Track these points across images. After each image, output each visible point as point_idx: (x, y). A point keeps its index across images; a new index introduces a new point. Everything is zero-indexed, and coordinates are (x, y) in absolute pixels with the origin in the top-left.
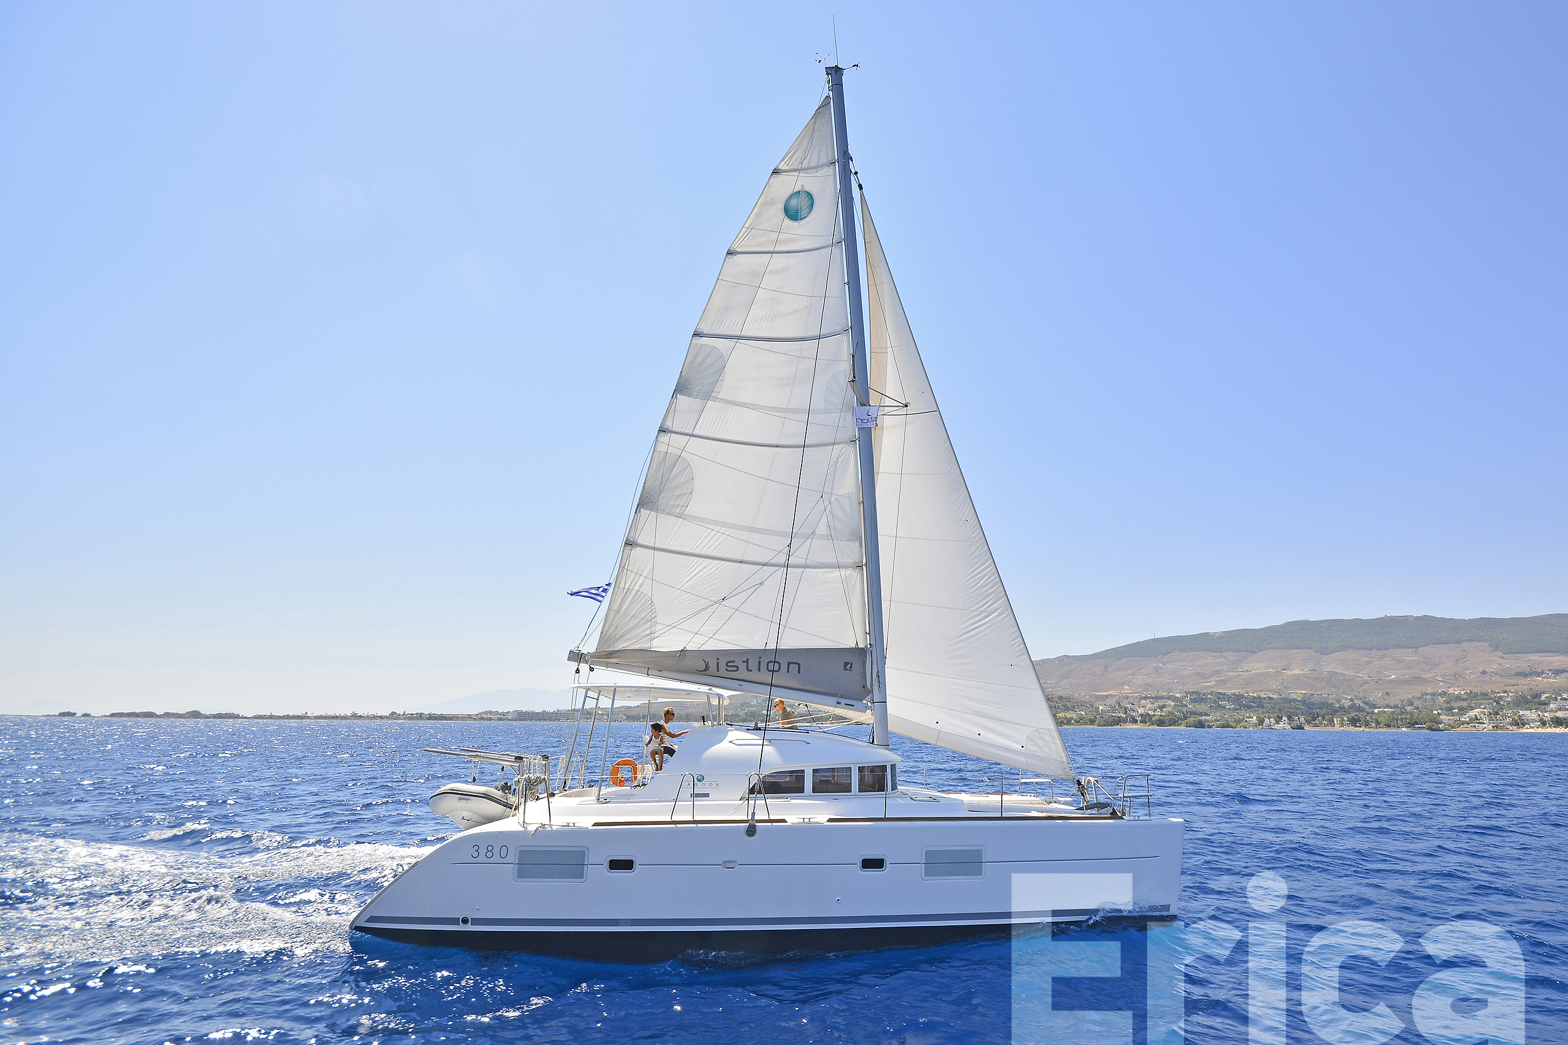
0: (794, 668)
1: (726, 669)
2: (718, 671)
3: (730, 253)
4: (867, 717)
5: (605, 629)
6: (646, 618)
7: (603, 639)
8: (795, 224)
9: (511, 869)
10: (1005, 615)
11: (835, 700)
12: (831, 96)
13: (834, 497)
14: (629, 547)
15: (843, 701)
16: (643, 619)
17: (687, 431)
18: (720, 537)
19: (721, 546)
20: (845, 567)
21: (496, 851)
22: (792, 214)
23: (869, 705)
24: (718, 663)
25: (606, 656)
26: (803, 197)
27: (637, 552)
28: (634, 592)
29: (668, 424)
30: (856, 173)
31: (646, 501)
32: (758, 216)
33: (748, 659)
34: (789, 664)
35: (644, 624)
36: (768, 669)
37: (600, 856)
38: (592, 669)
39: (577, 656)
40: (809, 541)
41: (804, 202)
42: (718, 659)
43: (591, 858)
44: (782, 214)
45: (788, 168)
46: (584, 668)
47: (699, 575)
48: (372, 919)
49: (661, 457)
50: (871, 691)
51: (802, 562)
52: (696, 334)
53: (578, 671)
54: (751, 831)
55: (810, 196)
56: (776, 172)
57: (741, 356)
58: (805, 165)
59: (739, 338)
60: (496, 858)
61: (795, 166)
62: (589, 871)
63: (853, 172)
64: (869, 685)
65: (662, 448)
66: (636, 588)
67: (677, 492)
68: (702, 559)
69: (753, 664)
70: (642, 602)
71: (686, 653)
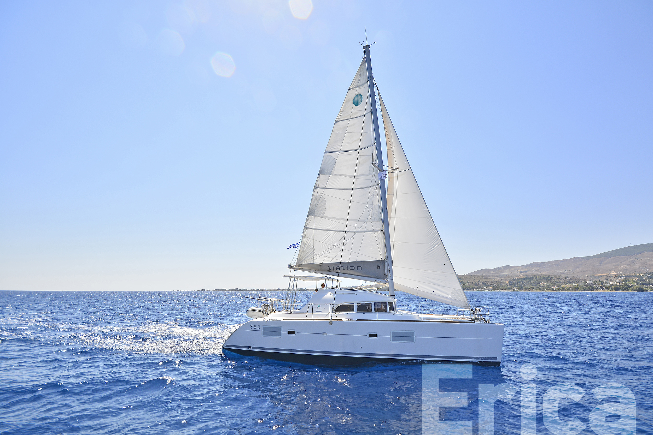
0: (359, 268)
1: (336, 270)
2: (334, 270)
3: (336, 122)
4: (387, 285)
5: (299, 257)
6: (312, 253)
7: (298, 261)
8: (357, 107)
9: (261, 332)
10: (441, 245)
11: (374, 279)
12: (366, 57)
13: (373, 206)
14: (305, 229)
15: (377, 280)
16: (311, 253)
17: (323, 187)
18: (336, 223)
19: (336, 226)
20: (377, 231)
21: (257, 327)
22: (356, 103)
23: (387, 281)
24: (333, 267)
25: (299, 266)
26: (359, 96)
27: (308, 230)
28: (308, 244)
29: (317, 186)
30: (376, 84)
31: (311, 213)
32: (345, 106)
33: (343, 266)
34: (357, 267)
35: (311, 255)
36: (350, 269)
37: (285, 330)
38: (295, 271)
39: (290, 267)
40: (366, 222)
41: (360, 98)
42: (333, 266)
43: (283, 330)
44: (352, 104)
45: (353, 87)
46: (293, 270)
47: (330, 236)
48: (227, 346)
49: (315, 197)
50: (387, 276)
51: (364, 230)
52: (326, 152)
53: (291, 272)
54: (331, 323)
55: (361, 95)
56: (349, 89)
57: (341, 157)
58: (359, 85)
59: (340, 151)
60: (257, 329)
61: (355, 86)
62: (283, 334)
63: (375, 83)
64: (386, 274)
65: (315, 194)
66: (308, 243)
67: (321, 209)
68: (330, 231)
69: (345, 268)
70: (310, 248)
71: (323, 264)
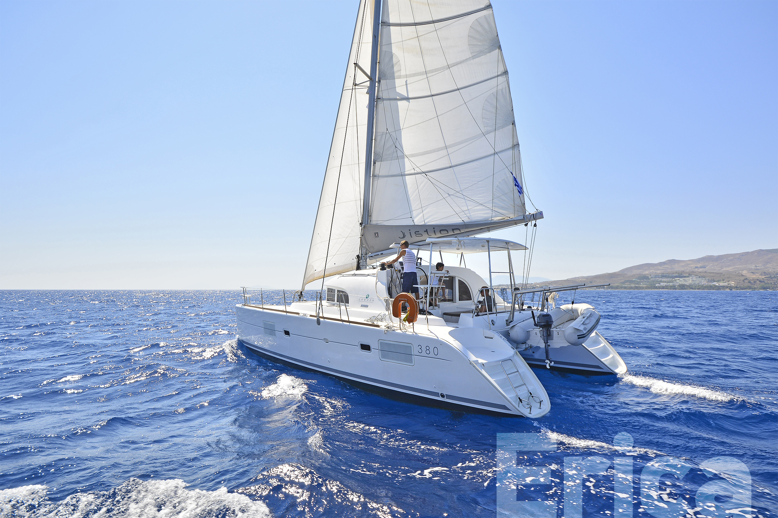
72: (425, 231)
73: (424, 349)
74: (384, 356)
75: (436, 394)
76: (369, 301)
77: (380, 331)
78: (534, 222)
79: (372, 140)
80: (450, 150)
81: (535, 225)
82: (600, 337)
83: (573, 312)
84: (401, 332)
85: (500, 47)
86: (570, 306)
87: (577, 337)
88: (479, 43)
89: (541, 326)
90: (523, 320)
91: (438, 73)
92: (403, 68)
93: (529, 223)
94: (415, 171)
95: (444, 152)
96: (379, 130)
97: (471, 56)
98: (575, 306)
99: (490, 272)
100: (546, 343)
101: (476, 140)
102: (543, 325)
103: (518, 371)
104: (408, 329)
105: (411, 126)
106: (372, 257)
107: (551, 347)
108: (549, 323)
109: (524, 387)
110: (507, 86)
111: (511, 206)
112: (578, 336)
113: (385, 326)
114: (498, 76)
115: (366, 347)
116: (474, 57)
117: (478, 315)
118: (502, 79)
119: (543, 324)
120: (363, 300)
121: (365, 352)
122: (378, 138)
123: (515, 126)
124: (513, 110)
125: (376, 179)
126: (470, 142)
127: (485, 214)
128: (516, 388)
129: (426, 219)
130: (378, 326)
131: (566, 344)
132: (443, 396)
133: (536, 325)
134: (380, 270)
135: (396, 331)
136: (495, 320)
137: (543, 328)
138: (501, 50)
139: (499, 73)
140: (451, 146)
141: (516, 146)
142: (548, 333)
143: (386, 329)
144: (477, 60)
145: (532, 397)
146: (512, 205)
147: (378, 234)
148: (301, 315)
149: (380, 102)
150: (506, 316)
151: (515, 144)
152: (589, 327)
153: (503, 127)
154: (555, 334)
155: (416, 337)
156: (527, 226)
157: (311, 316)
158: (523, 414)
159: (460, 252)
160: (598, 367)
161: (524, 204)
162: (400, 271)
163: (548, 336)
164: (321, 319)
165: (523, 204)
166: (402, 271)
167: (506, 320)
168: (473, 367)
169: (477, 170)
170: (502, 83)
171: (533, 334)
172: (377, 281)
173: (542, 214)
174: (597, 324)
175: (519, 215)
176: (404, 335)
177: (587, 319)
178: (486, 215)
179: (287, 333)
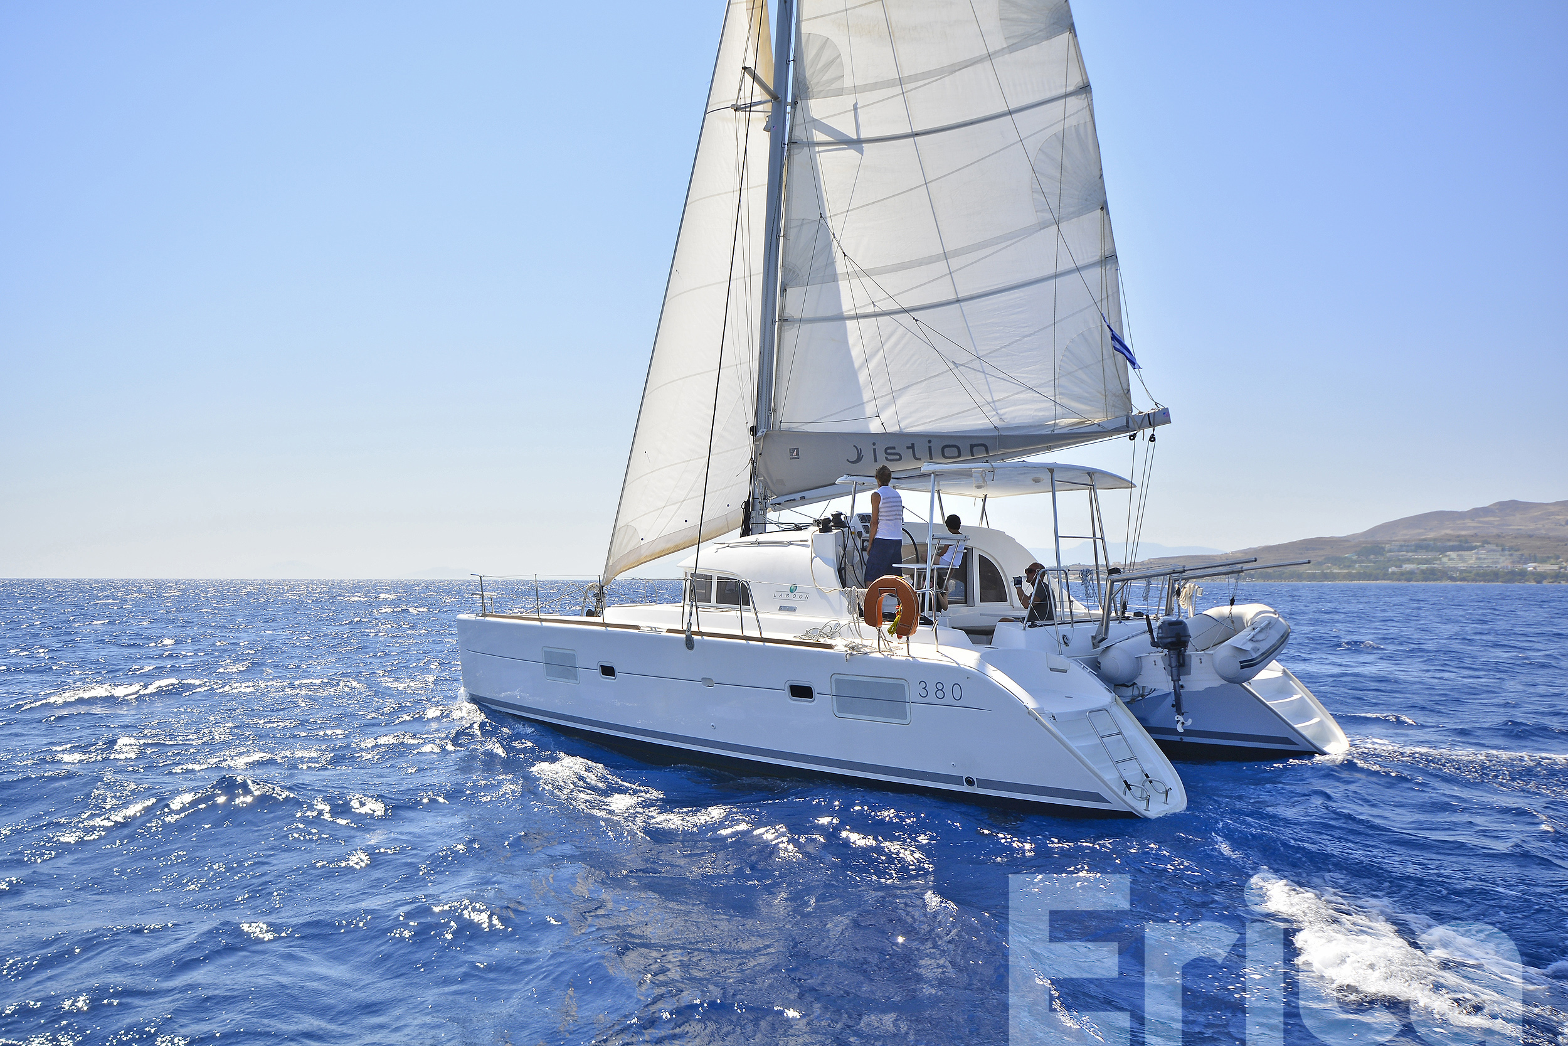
72: (908, 448)
73: (932, 689)
74: (842, 708)
75: (957, 780)
76: (797, 598)
77: (838, 657)
78: (1149, 432)
79: (778, 237)
80: (955, 263)
81: (1152, 438)
82: (1291, 679)
83: (1233, 622)
84: (882, 656)
85: (1072, 28)
86: (1225, 610)
87: (1239, 665)
88: (1024, 17)
89: (1164, 647)
90: (1126, 637)
91: (930, 83)
92: (847, 71)
93: (1139, 434)
94: (877, 309)
95: (941, 267)
96: (794, 216)
97: (1005, 46)
98: (1237, 609)
99: (1057, 537)
100: (1176, 680)
101: (1018, 241)
102: (1170, 643)
103: (1121, 733)
104: (896, 651)
105: (867, 205)
106: (779, 504)
107: (1186, 689)
108: (1183, 639)
109: (1134, 763)
110: (1088, 119)
111: (1098, 394)
112: (1241, 662)
113: (846, 646)
114: (1066, 95)
115: (802, 692)
116: (1012, 49)
117: (1033, 626)
118: (1075, 103)
119: (1169, 640)
120: (784, 596)
121: (801, 703)
122: (793, 233)
123: (1108, 213)
124: (1101, 175)
125: (786, 326)
126: (1004, 245)
127: (1040, 410)
128: (1118, 762)
129: (904, 418)
130: (830, 646)
131: (1216, 682)
132: (970, 782)
133: (1154, 644)
134: (818, 532)
135: (872, 655)
136: (1070, 636)
137: (1169, 650)
138: (1076, 36)
139: (1070, 89)
140: (958, 253)
141: (1110, 259)
142: (1179, 660)
143: (849, 652)
144: (1019, 55)
145: (1151, 782)
146: (1100, 393)
147: (798, 451)
148: (644, 630)
149: (796, 151)
150: (1093, 628)
151: (1107, 254)
152: (1264, 646)
153: (1079, 213)
154: (1194, 662)
155: (914, 666)
156: (1134, 439)
157: (669, 631)
158: (1133, 808)
159: (981, 493)
160: (1287, 741)
161: (1129, 390)
162: (860, 534)
163: (1179, 665)
164: (696, 637)
165: (1126, 392)
166: (864, 534)
167: (1092, 637)
168: (1035, 721)
169: (1019, 310)
170: (1078, 111)
171: (1148, 664)
172: (813, 555)
173: (1168, 415)
174: (1283, 643)
175: (1117, 414)
176: (888, 663)
177: (1260, 632)
178: (1041, 414)
179: (608, 671)
